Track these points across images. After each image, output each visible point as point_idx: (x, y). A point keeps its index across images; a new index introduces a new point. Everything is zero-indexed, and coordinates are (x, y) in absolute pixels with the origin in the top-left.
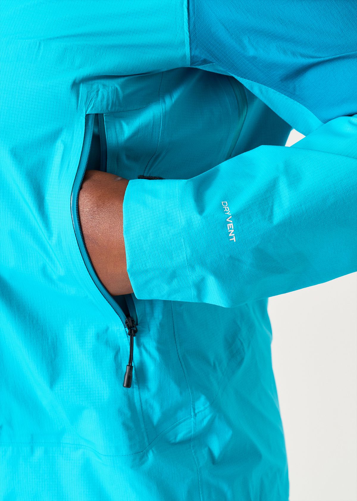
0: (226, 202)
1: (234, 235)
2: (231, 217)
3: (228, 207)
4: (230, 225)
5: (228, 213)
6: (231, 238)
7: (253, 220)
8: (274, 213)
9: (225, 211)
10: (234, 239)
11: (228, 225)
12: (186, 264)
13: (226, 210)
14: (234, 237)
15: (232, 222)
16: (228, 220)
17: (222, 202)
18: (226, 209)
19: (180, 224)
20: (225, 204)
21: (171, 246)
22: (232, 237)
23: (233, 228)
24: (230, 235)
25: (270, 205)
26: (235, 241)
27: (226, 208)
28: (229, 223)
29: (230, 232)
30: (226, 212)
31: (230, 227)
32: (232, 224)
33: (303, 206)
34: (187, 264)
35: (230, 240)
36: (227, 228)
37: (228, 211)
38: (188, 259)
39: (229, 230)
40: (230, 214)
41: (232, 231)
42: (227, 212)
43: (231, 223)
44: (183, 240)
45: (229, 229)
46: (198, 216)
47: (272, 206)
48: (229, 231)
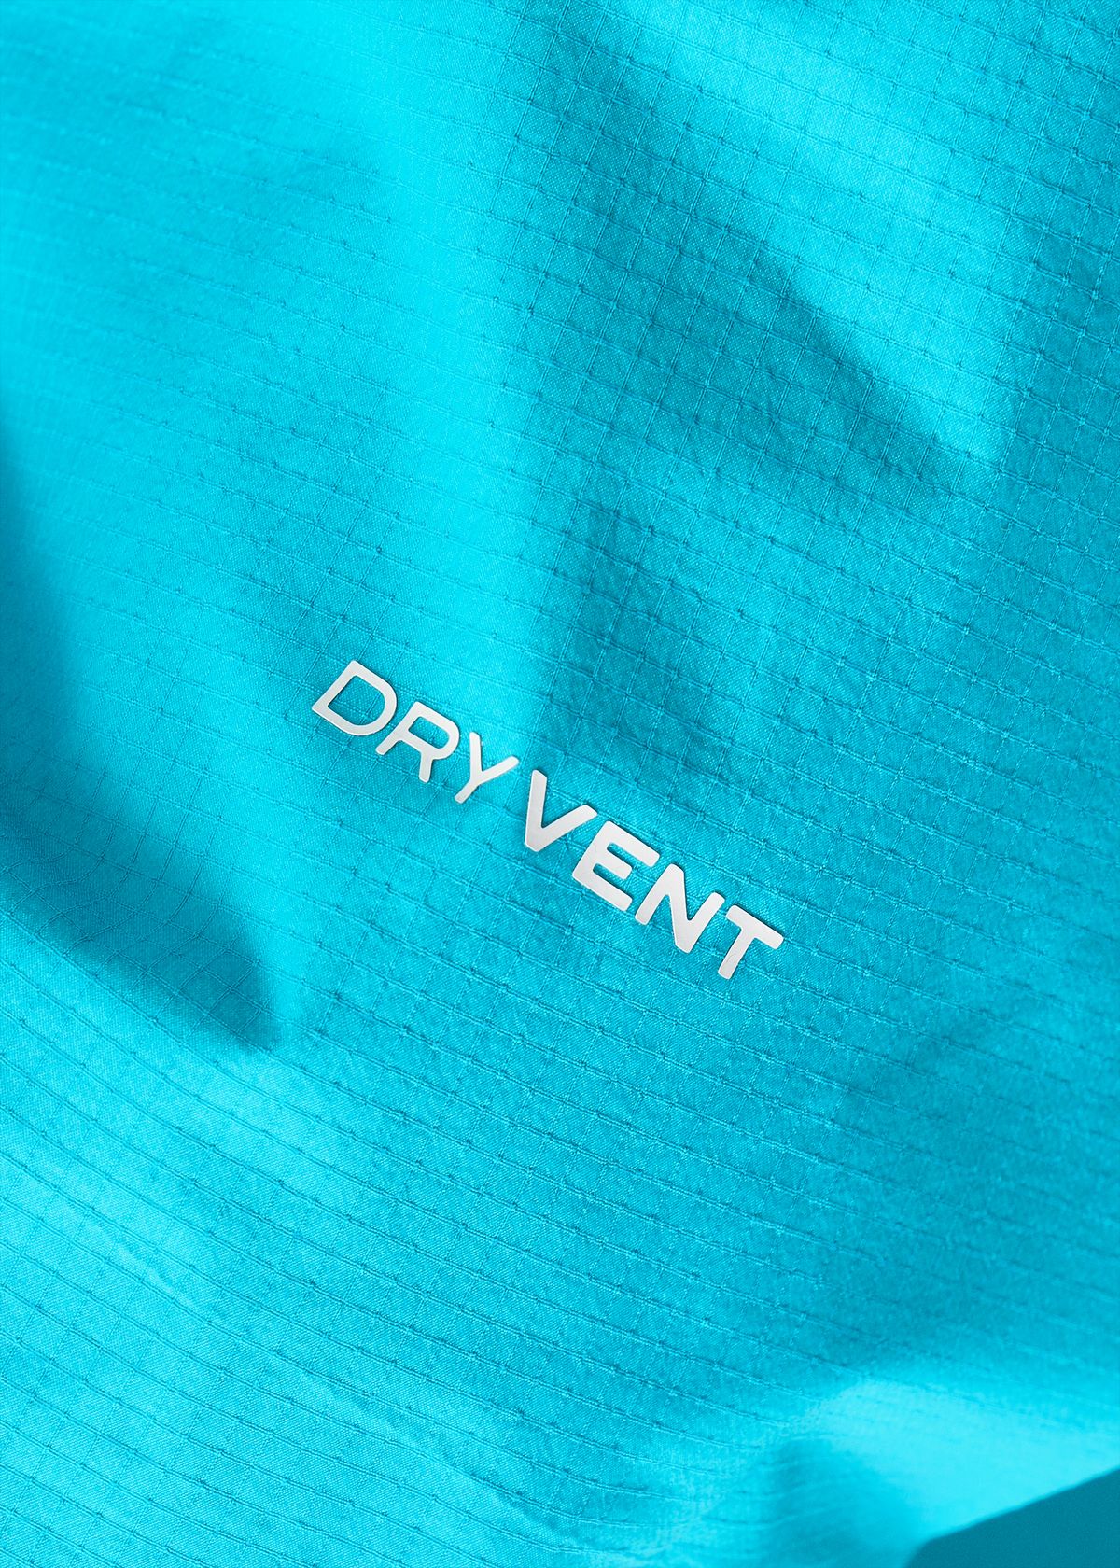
0: (355, 669)
1: (715, 902)
2: (539, 780)
3: (418, 710)
4: (596, 854)
5: (478, 777)
6: (724, 948)
7: (752, 611)
8: (868, 348)
9: (424, 774)
10: (752, 930)
11: (583, 874)
12: (545, 1532)
13: (428, 753)
14: (736, 915)
15: (584, 814)
16: (538, 837)
17: (321, 707)
18: (414, 741)
19: (153, 1277)
20: (356, 703)
21: (265, 1526)
22: (722, 936)
23: (648, 857)
24: (686, 934)
25: (758, 309)
26: (773, 940)
27: (402, 733)
28: (571, 847)
29: (662, 918)
30: (449, 774)
31: (621, 871)
32: (611, 833)
33: (1056, 37)
34: (552, 1524)
35: (726, 970)
36: (606, 907)
37: (463, 746)
38: (516, 1480)
39: (635, 908)
40: (510, 764)
41: (672, 883)
42: (458, 765)
43: (591, 830)
44: (318, 1392)
45: (620, 901)
46: (248, 1066)
47: (789, 301)
48: (644, 915)
